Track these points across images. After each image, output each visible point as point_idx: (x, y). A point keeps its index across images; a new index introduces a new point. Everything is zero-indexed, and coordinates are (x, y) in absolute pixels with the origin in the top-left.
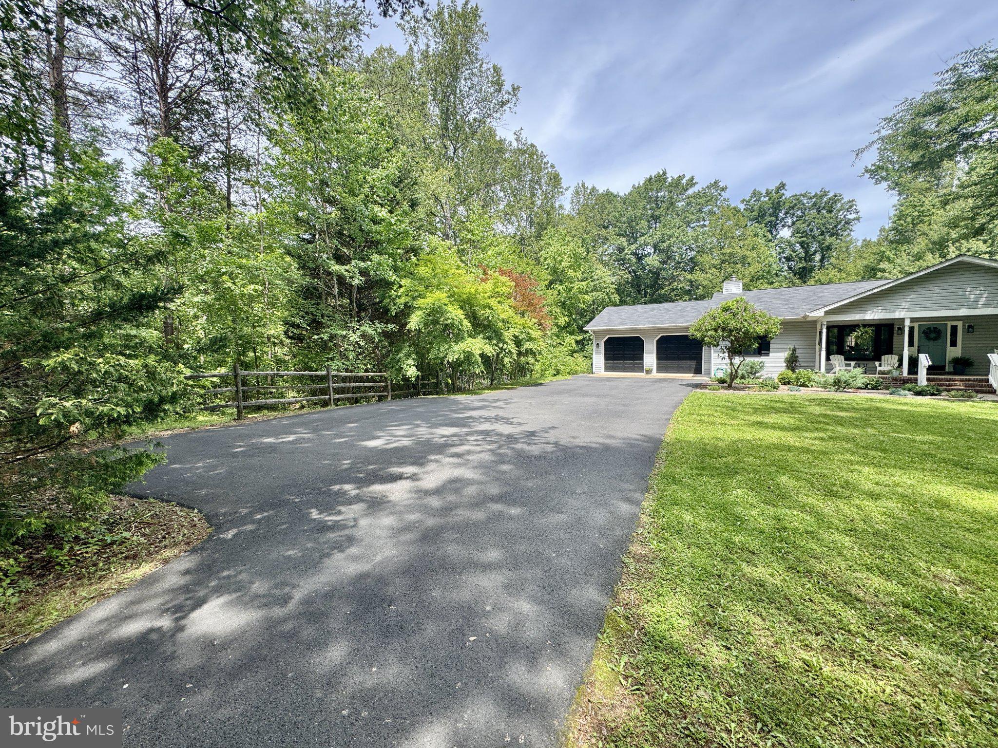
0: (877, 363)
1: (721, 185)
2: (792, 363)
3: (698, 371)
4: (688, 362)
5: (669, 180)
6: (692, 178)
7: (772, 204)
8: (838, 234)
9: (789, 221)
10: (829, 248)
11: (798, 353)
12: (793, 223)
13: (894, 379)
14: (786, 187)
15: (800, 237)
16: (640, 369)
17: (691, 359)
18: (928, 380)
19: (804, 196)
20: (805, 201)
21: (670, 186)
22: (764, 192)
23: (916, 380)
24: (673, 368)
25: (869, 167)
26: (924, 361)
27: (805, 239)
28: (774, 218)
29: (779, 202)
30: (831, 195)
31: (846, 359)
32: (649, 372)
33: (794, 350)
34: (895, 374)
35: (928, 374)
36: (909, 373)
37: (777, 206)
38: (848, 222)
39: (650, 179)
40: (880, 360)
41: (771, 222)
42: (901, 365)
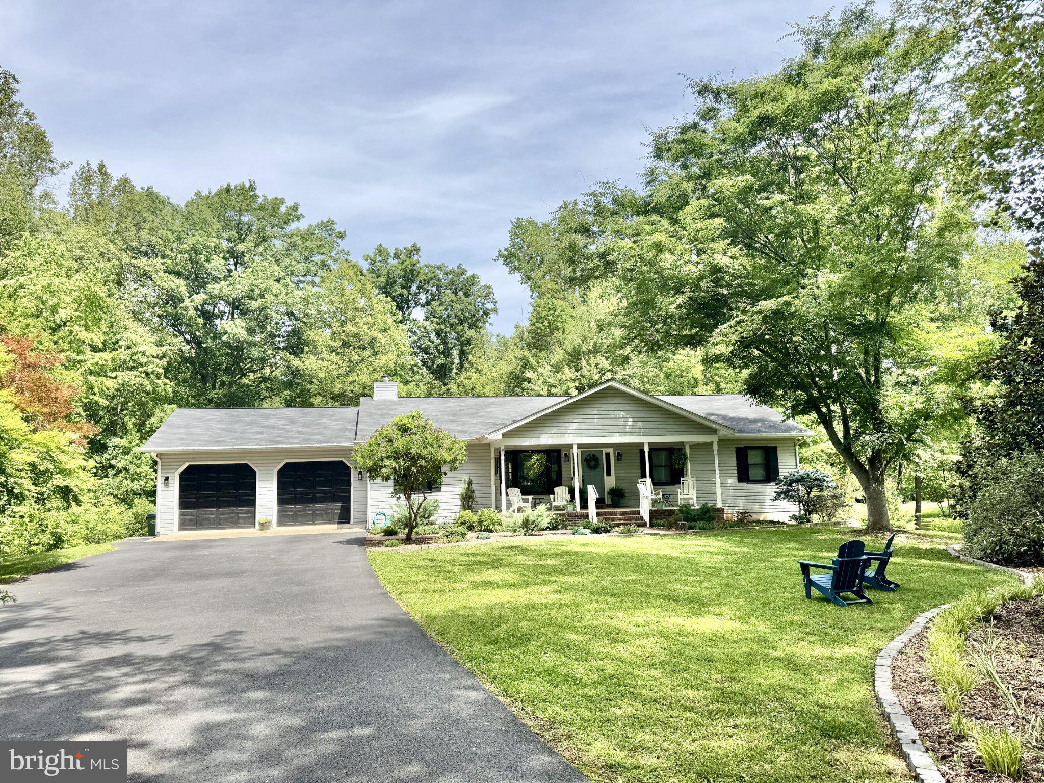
0: (552, 497)
1: (338, 228)
2: (468, 500)
3: (344, 518)
4: (329, 505)
5: (260, 200)
6: (296, 208)
7: (405, 270)
8: (477, 327)
9: (423, 298)
10: (468, 342)
11: (474, 486)
12: (428, 303)
13: (570, 515)
14: (420, 253)
15: (438, 324)
16: (251, 521)
17: (333, 500)
18: (598, 515)
19: (439, 268)
20: (441, 276)
21: (261, 208)
22: (392, 252)
23: (587, 515)
24: (305, 516)
25: (503, 250)
26: (592, 494)
27: (442, 327)
28: (405, 291)
29: (412, 270)
30: (469, 274)
31: (523, 493)
32: (264, 526)
33: (470, 483)
34: (570, 509)
35: (597, 508)
36: (582, 508)
37: (409, 276)
38: (486, 313)
39: (228, 190)
40: (553, 494)
41: (402, 295)
42: (573, 498)
